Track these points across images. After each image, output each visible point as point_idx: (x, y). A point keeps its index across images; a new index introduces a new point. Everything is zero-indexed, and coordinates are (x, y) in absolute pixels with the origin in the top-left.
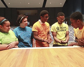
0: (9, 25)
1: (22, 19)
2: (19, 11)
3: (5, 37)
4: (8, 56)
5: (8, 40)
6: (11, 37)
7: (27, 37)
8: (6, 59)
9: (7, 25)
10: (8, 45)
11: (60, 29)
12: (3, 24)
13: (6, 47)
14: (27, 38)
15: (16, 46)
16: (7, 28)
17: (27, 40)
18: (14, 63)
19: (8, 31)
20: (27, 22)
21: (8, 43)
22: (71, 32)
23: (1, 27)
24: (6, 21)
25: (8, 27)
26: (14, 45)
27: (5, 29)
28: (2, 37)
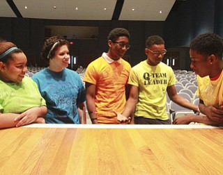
0: (23, 63)
1: (54, 46)
2: (50, 27)
3: (13, 94)
4: (20, 144)
5: (19, 101)
6: (28, 95)
7: (65, 97)
8: (14, 152)
9: (18, 62)
10: (19, 116)
11: (151, 78)
12: (7, 59)
13: (15, 120)
14: (66, 99)
15: (40, 119)
16: (19, 70)
17: (65, 105)
18: (35, 164)
19: (20, 78)
20: (67, 56)
21: (20, 111)
22: (185, 88)
23: (3, 67)
24: (16, 52)
25: (21, 67)
26: (34, 117)
27: (12, 72)
28: (4, 94)
